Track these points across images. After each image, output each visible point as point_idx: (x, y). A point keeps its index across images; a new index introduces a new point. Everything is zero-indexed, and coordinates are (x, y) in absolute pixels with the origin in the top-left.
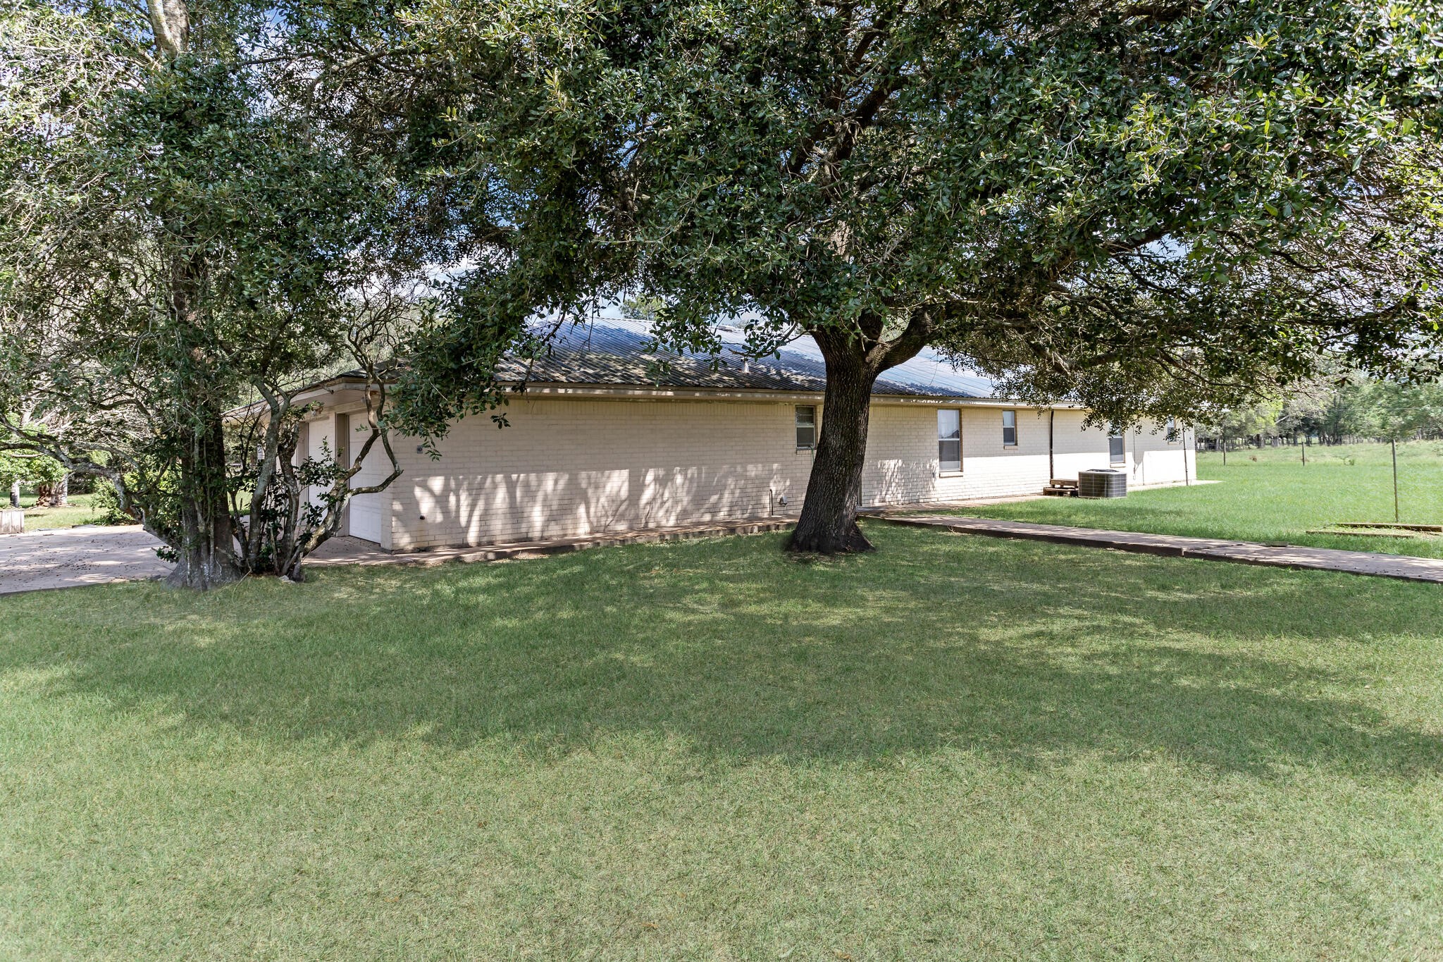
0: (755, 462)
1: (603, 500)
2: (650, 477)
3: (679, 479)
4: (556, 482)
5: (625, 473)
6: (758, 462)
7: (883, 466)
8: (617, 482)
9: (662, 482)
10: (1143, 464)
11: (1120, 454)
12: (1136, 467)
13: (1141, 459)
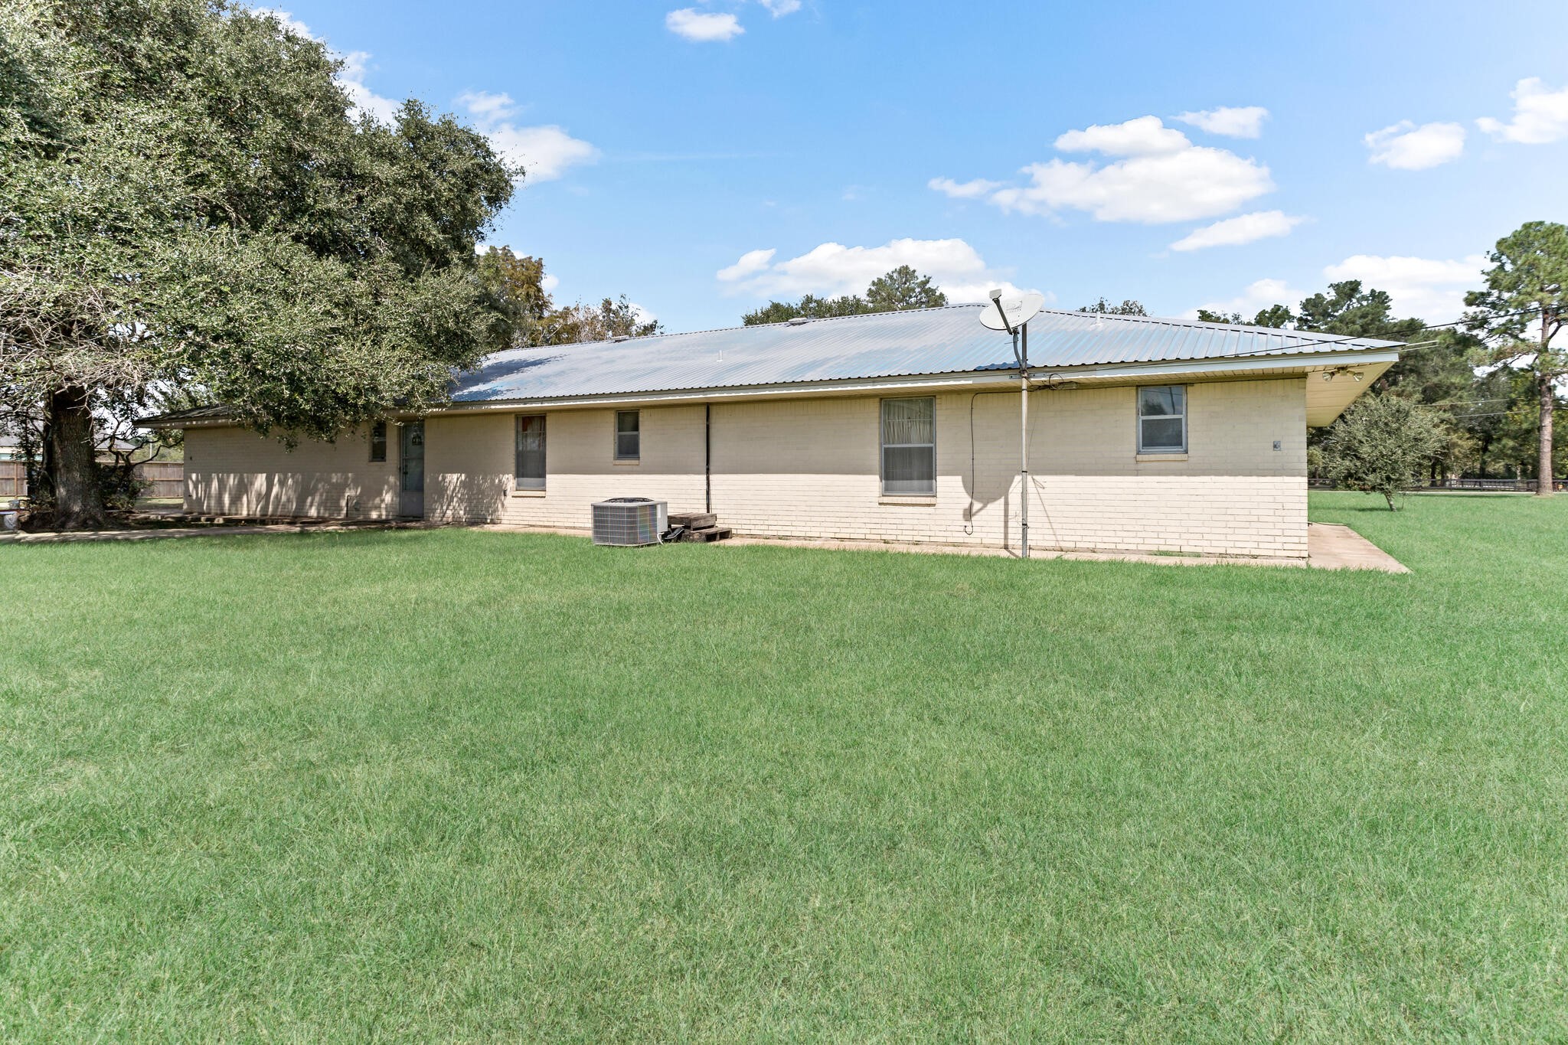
0: (337, 472)
2: (276, 479)
3: (290, 481)
6: (340, 471)
7: (444, 479)
9: (282, 484)
10: (1006, 504)
11: (922, 479)
12: (977, 506)
13: (1001, 491)
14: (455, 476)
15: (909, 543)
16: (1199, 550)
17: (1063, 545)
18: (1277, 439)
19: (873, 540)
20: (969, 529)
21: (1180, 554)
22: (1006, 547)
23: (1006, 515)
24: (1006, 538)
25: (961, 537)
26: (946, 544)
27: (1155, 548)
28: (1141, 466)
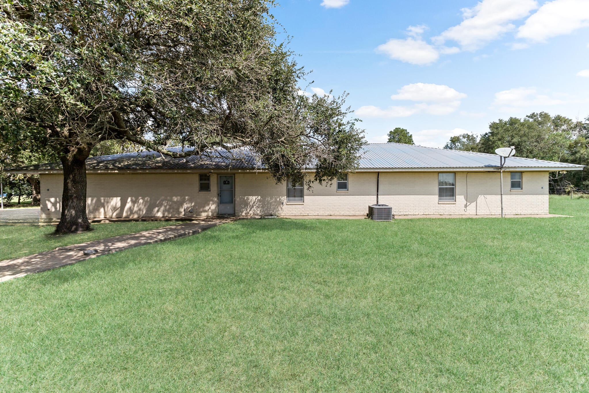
0: (176, 196)
1: (110, 207)
2: (129, 200)
3: (141, 201)
4: (92, 200)
5: (119, 198)
6: (178, 196)
7: (248, 199)
8: (116, 201)
9: (134, 202)
10: (477, 203)
11: (451, 196)
12: (468, 204)
13: (475, 200)
14: (254, 198)
15: (448, 215)
16: (525, 213)
17: (492, 213)
18: (542, 186)
19: (436, 215)
20: (466, 210)
21: (521, 214)
22: (477, 215)
23: (476, 206)
24: (476, 212)
25: (463, 213)
26: (459, 215)
27: (515, 213)
28: (511, 193)
